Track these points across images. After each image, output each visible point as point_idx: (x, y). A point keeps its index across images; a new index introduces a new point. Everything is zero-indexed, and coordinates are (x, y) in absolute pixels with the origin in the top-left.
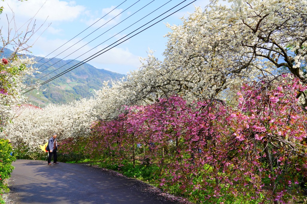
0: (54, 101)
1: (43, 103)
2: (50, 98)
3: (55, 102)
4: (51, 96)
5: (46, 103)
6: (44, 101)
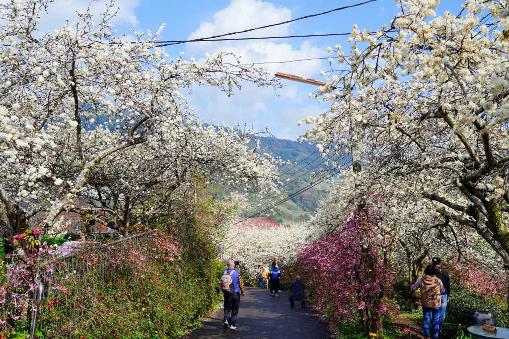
0: (306, 208)
1: (289, 210)
2: (299, 202)
3: (307, 210)
4: (301, 200)
5: (293, 211)
6: (291, 208)
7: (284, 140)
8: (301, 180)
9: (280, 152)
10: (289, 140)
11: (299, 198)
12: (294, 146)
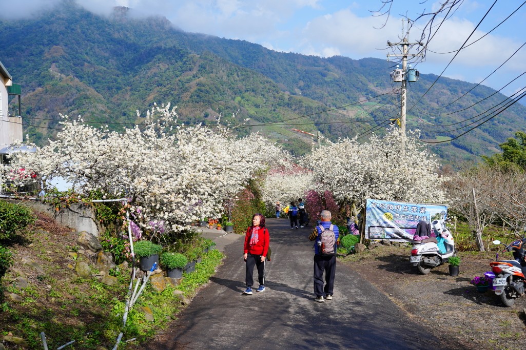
2: (327, 133)
7: (311, 56)
8: (330, 106)
9: (305, 71)
10: (317, 57)
11: (327, 128)
12: (322, 63)
